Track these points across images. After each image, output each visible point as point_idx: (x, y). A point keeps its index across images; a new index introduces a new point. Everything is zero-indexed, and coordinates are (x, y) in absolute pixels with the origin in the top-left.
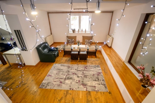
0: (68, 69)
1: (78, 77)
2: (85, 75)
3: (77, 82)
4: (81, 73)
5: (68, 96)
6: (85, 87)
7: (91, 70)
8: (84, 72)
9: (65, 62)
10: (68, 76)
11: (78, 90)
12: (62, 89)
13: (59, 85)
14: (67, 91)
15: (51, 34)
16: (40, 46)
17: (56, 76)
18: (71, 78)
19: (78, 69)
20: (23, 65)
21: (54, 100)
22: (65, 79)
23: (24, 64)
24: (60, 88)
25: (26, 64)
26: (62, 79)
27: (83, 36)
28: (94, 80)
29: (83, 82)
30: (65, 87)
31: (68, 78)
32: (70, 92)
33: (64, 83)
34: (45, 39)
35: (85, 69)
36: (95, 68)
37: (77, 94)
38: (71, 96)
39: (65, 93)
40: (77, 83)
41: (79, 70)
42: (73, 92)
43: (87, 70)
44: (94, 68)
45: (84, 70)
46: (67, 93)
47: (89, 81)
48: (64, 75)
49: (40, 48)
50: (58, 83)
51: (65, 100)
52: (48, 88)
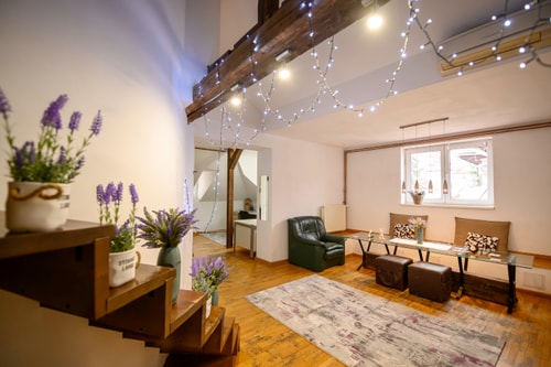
0: (341, 297)
1: (359, 325)
2: (392, 332)
3: (342, 332)
4: (382, 322)
5: (286, 344)
6: (356, 358)
7: (437, 333)
8: (396, 326)
9: (349, 283)
10: (327, 309)
11: (326, 349)
12: (287, 323)
13: (285, 314)
14: (293, 335)
15: (345, 203)
16: (299, 219)
17: (298, 295)
18: (331, 318)
19: (378, 311)
20: (252, 256)
21: (251, 330)
22: (313, 311)
23: (255, 254)
24: (281, 320)
25: (258, 256)
26: (304, 306)
27: (456, 218)
28: (415, 363)
29: (362, 342)
30: (295, 324)
31: (323, 314)
32: (298, 340)
33: (302, 317)
34: (321, 208)
35: (409, 322)
36: (462, 338)
37: (314, 355)
38: (293, 349)
39: (286, 335)
40: (342, 335)
41: (380, 315)
42: (307, 346)
43: (415, 326)
44: (460, 334)
45: (400, 319)
46: (289, 337)
47: (389, 354)
48: (319, 303)
49: (297, 225)
50: (289, 309)
51: (271, 346)
52: (260, 305)
